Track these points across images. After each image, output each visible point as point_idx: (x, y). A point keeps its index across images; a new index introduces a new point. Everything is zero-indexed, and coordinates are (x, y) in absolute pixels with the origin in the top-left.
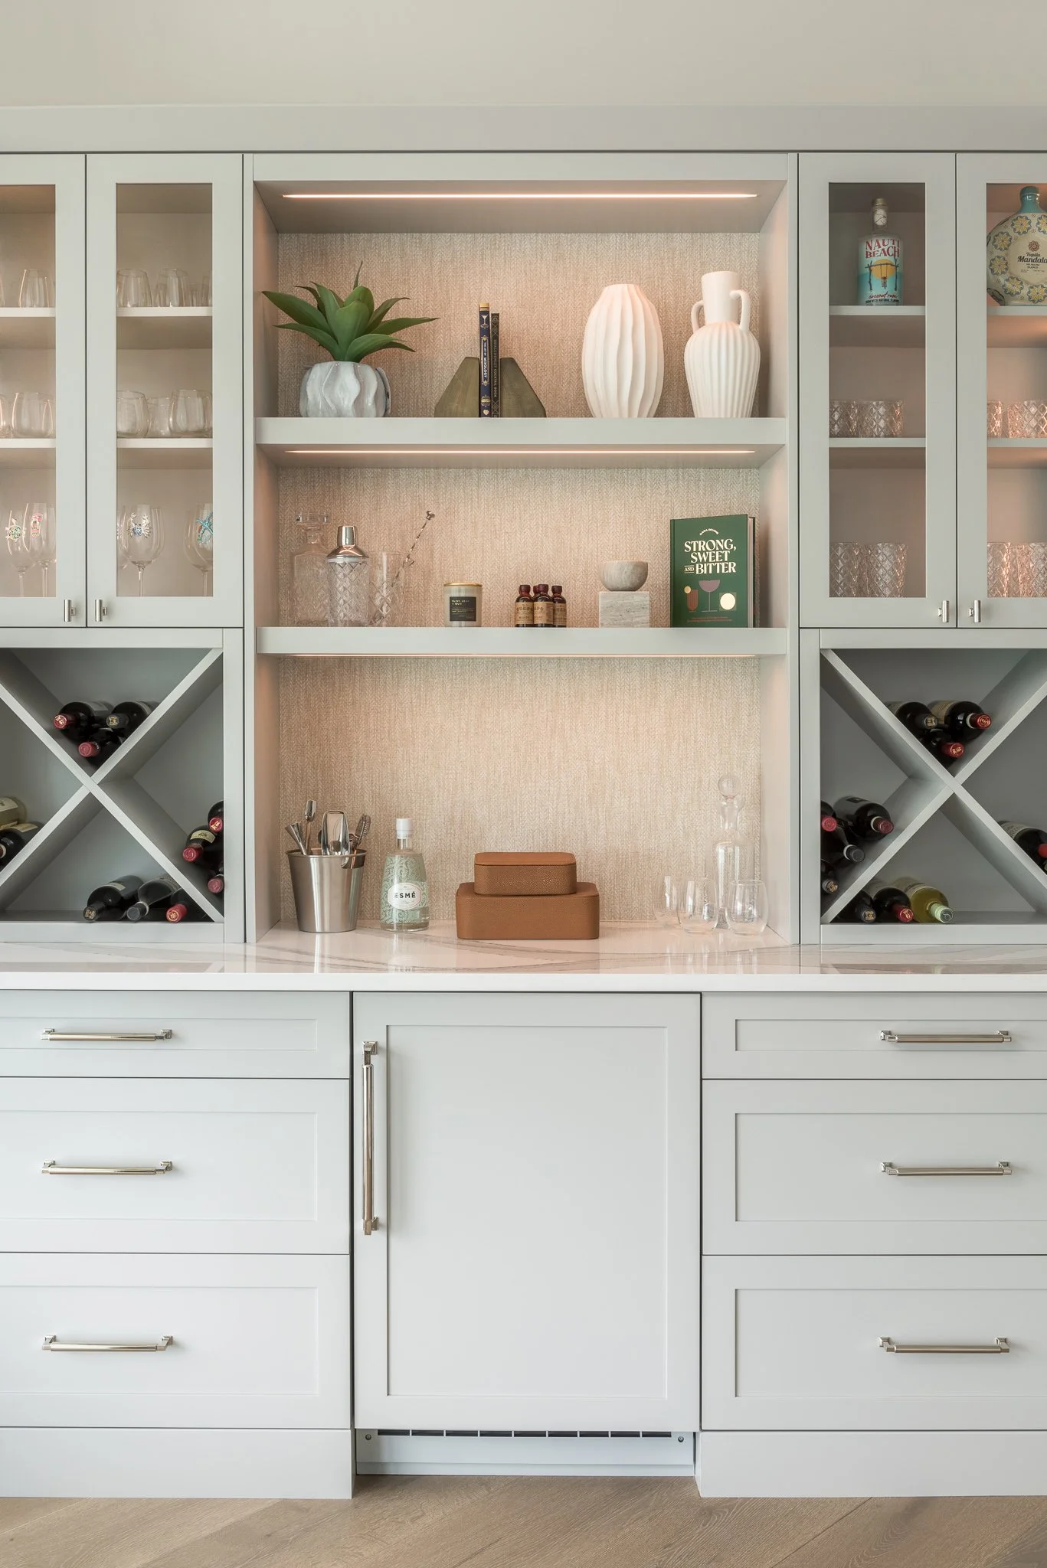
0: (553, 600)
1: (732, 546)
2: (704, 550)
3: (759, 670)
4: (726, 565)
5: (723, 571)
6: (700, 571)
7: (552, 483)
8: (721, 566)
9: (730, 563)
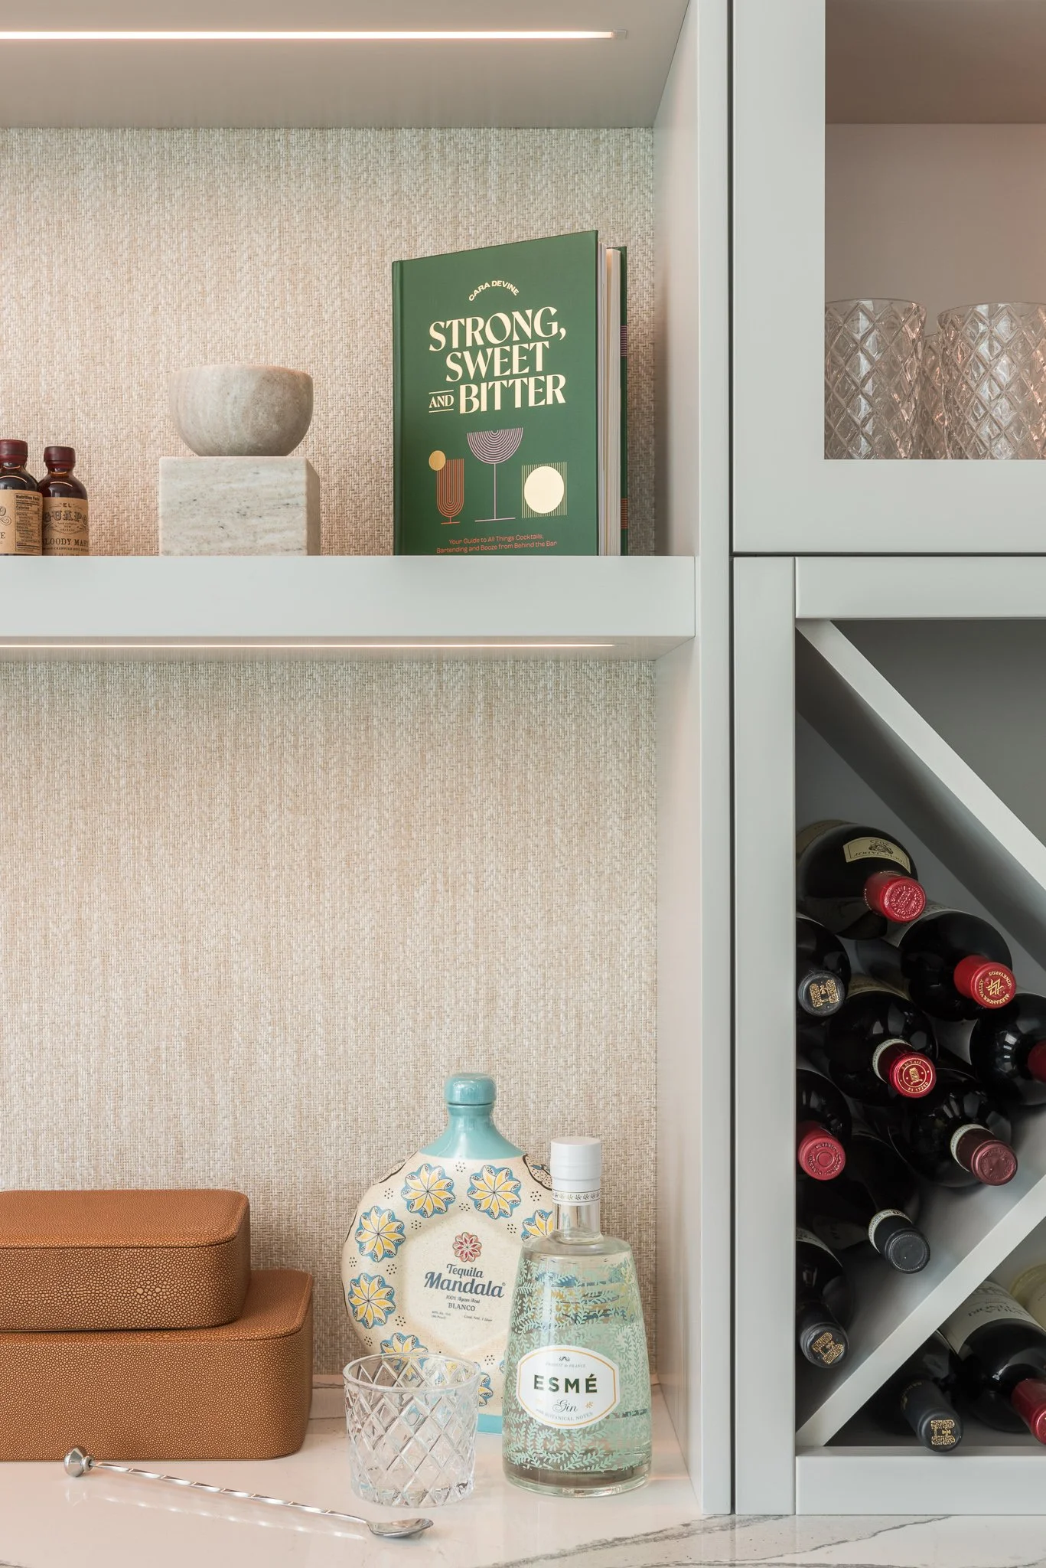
0: (43, 488)
1: (555, 325)
2: (480, 342)
3: (653, 691)
4: (540, 384)
5: (532, 403)
6: (469, 404)
7: (76, 170)
8: (525, 388)
9: (550, 378)
